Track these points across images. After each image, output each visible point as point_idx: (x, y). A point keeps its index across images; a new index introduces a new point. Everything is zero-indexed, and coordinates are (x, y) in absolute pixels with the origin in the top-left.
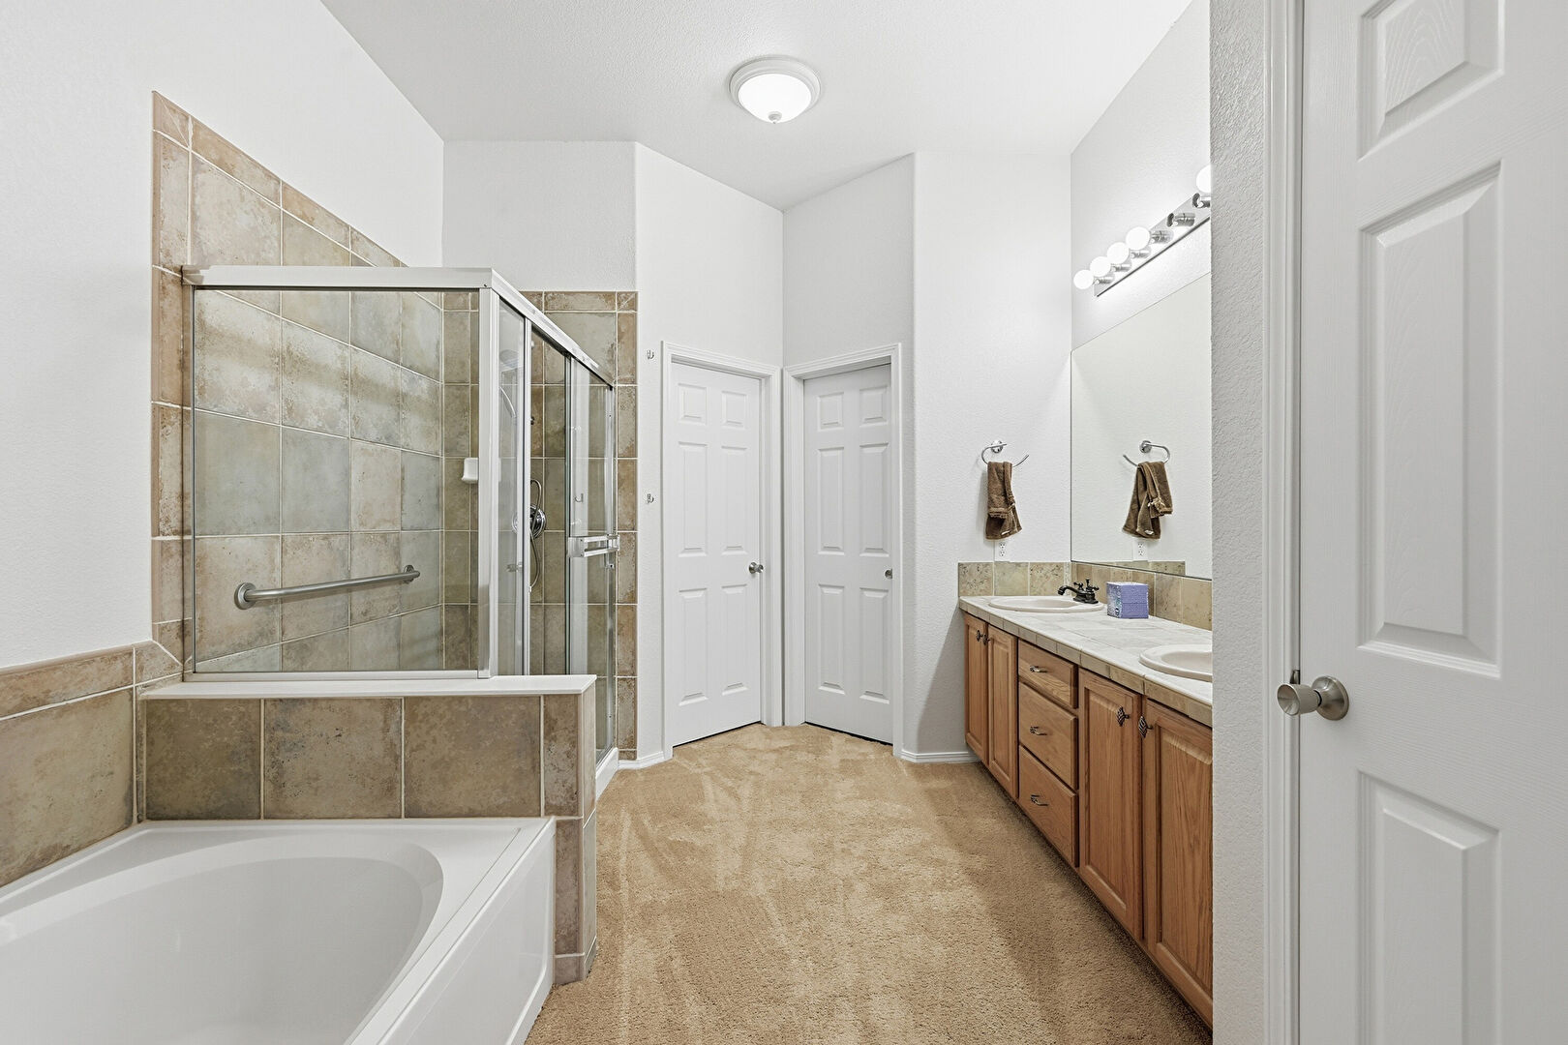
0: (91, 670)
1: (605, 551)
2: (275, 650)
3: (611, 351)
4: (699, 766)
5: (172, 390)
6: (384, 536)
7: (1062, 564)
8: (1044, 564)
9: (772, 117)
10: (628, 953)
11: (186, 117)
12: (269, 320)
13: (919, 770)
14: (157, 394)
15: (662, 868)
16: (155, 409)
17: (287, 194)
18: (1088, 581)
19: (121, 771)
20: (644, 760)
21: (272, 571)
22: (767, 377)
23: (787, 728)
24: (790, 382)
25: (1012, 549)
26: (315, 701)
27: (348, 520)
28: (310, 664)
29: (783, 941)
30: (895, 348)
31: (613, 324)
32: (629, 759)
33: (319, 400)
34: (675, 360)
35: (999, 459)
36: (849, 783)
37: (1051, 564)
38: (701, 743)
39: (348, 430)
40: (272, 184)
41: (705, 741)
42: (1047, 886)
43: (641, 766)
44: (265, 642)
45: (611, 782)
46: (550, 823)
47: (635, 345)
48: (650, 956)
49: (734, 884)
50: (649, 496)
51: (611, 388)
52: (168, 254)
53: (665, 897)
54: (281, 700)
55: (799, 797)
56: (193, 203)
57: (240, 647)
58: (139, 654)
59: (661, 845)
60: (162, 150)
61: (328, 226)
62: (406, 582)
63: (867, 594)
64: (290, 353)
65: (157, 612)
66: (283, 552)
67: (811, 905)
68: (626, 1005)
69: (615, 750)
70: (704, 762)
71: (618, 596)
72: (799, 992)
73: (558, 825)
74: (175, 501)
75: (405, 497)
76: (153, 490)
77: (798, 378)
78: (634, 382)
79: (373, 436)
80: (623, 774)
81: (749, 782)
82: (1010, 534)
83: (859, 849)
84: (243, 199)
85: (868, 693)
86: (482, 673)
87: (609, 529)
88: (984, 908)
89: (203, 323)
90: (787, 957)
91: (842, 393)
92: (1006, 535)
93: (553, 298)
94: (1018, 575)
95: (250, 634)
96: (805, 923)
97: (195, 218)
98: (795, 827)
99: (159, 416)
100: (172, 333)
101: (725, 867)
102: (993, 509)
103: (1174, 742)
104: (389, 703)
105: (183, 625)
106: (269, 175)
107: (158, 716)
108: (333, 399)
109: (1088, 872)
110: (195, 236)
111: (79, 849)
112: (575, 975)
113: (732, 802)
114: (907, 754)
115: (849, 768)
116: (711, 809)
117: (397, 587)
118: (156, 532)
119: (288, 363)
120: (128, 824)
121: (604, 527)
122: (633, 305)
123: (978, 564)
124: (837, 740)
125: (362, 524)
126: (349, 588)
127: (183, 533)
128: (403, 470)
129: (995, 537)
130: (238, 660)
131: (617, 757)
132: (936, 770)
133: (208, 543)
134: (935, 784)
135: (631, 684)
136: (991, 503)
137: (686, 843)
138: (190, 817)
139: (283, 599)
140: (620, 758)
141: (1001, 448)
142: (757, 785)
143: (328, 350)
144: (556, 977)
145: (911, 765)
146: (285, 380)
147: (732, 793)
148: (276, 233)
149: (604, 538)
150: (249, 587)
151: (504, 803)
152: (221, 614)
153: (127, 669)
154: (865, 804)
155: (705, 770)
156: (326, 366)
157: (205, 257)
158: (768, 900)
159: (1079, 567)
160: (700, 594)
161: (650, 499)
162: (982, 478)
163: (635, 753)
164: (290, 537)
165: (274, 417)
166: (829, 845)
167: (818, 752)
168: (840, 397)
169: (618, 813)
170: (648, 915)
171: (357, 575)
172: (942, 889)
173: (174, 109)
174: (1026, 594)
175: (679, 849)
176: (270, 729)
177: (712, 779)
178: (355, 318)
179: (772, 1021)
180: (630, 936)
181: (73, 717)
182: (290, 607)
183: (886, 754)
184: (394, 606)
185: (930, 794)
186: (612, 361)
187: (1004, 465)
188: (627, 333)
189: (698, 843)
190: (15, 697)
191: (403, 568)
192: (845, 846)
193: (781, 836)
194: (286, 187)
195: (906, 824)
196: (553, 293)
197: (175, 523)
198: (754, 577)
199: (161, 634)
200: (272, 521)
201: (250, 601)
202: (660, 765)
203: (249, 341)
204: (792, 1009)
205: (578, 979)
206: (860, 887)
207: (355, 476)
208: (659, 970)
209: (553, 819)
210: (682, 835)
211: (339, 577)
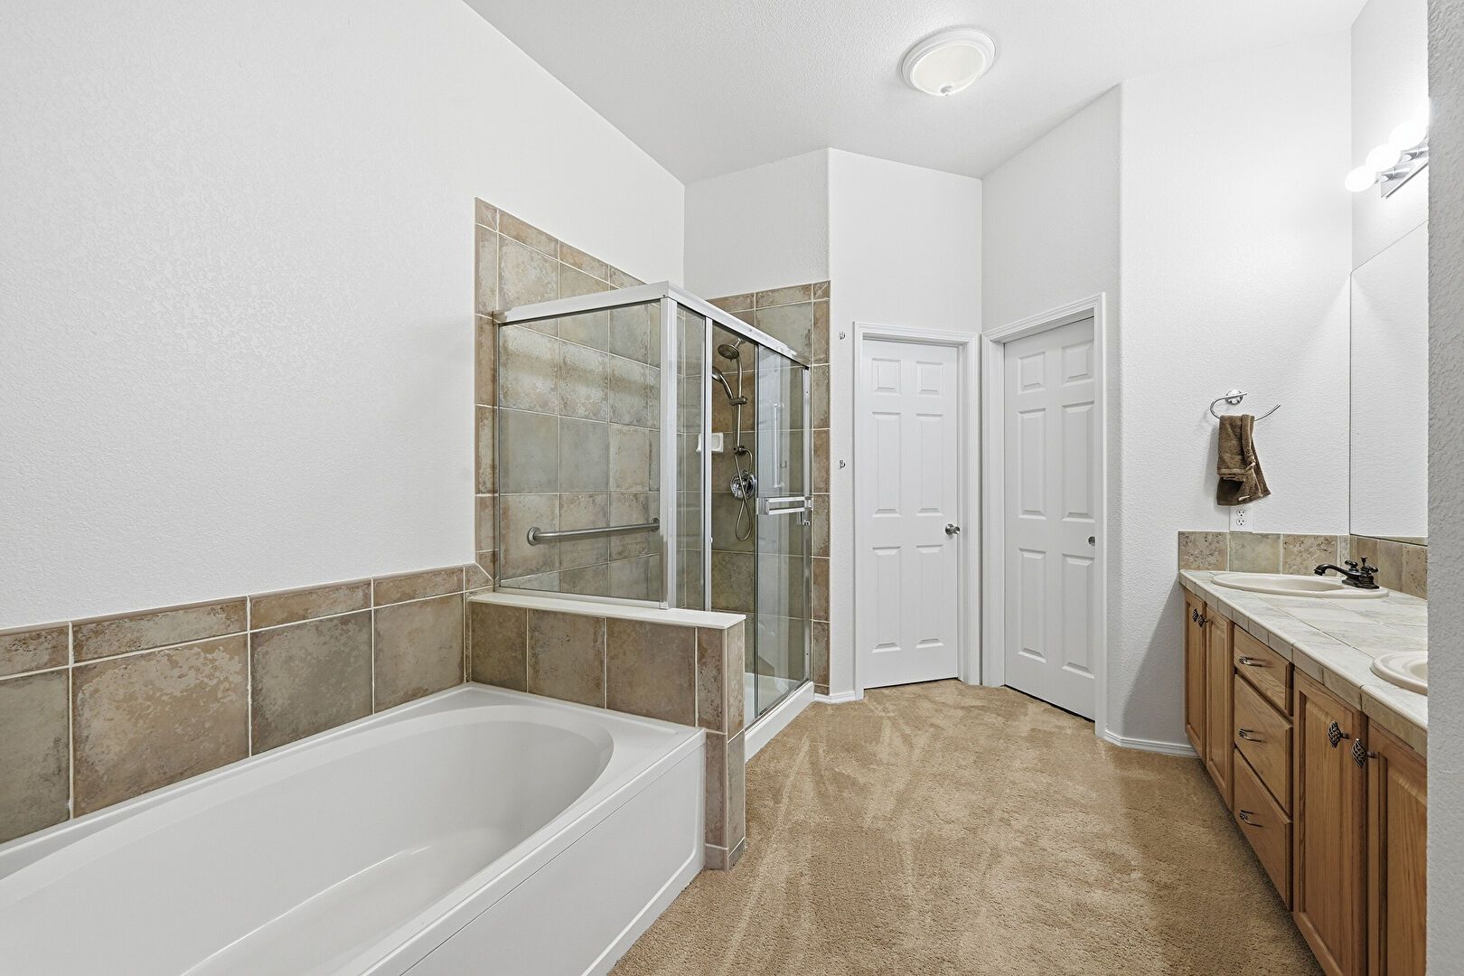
0: (439, 579)
1: (802, 510)
2: (555, 574)
3: (808, 336)
4: (885, 710)
5: (487, 396)
6: (635, 495)
7: (1335, 538)
8: (1306, 536)
9: (944, 90)
10: (768, 859)
11: (495, 210)
12: (550, 341)
13: (1122, 756)
14: (479, 399)
15: (822, 795)
16: (478, 409)
17: (562, 249)
18: (1364, 560)
19: (456, 646)
20: (837, 696)
21: (553, 519)
22: (964, 345)
23: (984, 688)
24: (989, 347)
25: (1252, 517)
26: (555, 613)
27: (607, 483)
28: (579, 588)
29: (909, 890)
30: (1098, 299)
31: (810, 312)
32: (823, 693)
33: (586, 395)
34: (867, 337)
35: (1236, 412)
36: (1033, 753)
37: (1316, 537)
38: (894, 690)
39: (608, 417)
40: (553, 245)
41: (898, 688)
42: (1254, 922)
43: (833, 701)
44: (548, 569)
45: (805, 710)
46: (698, 734)
47: (828, 329)
48: (786, 868)
49: (880, 824)
50: (841, 462)
51: (807, 368)
52: (484, 305)
53: (816, 819)
54: (537, 610)
55: (974, 758)
56: (500, 267)
57: (532, 572)
58: (467, 572)
59: (827, 773)
60: (481, 236)
61: (592, 268)
62: (652, 531)
63: (1070, 561)
64: (565, 363)
65: (478, 546)
66: (561, 506)
67: (950, 864)
68: (752, 901)
69: (811, 684)
70: (891, 708)
71: (814, 550)
72: (908, 944)
73: (708, 736)
74: (489, 471)
75: (652, 466)
76: (476, 463)
77: (997, 342)
78: (827, 361)
79: (627, 421)
80: (817, 705)
81: (927, 734)
82: (1251, 500)
83: (1021, 822)
84: (532, 259)
85: (1070, 664)
86: (663, 605)
87: (807, 493)
88: (1154, 923)
89: (506, 349)
90: (908, 907)
91: (1044, 353)
92: (1244, 501)
93: (762, 297)
94: (1264, 549)
95: (538, 563)
96: (937, 879)
97: (501, 277)
98: (959, 785)
99: (480, 413)
100: (487, 356)
101: (877, 806)
102: (1224, 471)
103: (1402, 781)
104: (597, 621)
105: (494, 554)
106: (550, 238)
107: (478, 612)
108: (596, 394)
109: (1304, 920)
110: (501, 290)
111: (432, 693)
112: (720, 865)
113: (903, 749)
114: (1111, 735)
115: (1038, 738)
116: (883, 752)
117: (645, 534)
118: (478, 491)
119: (564, 370)
120: (461, 681)
121: (802, 490)
122: (827, 293)
123: (1207, 533)
124: (1033, 708)
125: (618, 486)
126: (608, 534)
127: (494, 491)
128: (651, 445)
129: (1230, 503)
130: (530, 580)
131: (813, 690)
132: (1144, 758)
133: (512, 499)
134: (1137, 773)
135: (825, 629)
136: (1221, 463)
137: (849, 776)
138: (492, 683)
139: (561, 539)
140: (815, 692)
141: (1241, 398)
142: (935, 737)
143: (592, 359)
144: (707, 862)
145: (1113, 748)
146: (562, 384)
147: (906, 739)
148: (555, 279)
149: (802, 499)
150: (537, 529)
151: (670, 710)
152: (521, 549)
153: (460, 581)
154: (1045, 779)
155: (888, 715)
156: (591, 371)
157: (508, 303)
158: (908, 847)
159: (1359, 542)
160: (894, 552)
161: (842, 465)
162: (1213, 434)
163: (828, 688)
164: (566, 495)
165: (554, 411)
166: (989, 811)
167: (1010, 716)
168: (1041, 357)
169: (800, 739)
170: (796, 831)
171: (615, 523)
172: (1105, 888)
173: (488, 206)
174: (1278, 572)
175: (841, 781)
176: (533, 630)
177: (893, 724)
178: (612, 333)
179: (872, 961)
180: (775, 845)
181: (429, 609)
182: (566, 546)
183: (1087, 732)
184: (644, 549)
185: (1126, 783)
186: (809, 345)
187: (1243, 418)
188: (822, 320)
189: (861, 780)
190: (398, 592)
191: (651, 520)
192: (1006, 815)
193: (942, 791)
194: (563, 245)
195: (1085, 809)
196: (762, 293)
197: (489, 485)
198: (951, 538)
199: (481, 559)
200: (552, 484)
201: (536, 540)
202: (849, 703)
203: (537, 358)
204: (896, 956)
205: (722, 868)
206: (1008, 860)
207: (612, 450)
208: (789, 882)
209: (704, 730)
210: (849, 768)
211: (601, 525)
